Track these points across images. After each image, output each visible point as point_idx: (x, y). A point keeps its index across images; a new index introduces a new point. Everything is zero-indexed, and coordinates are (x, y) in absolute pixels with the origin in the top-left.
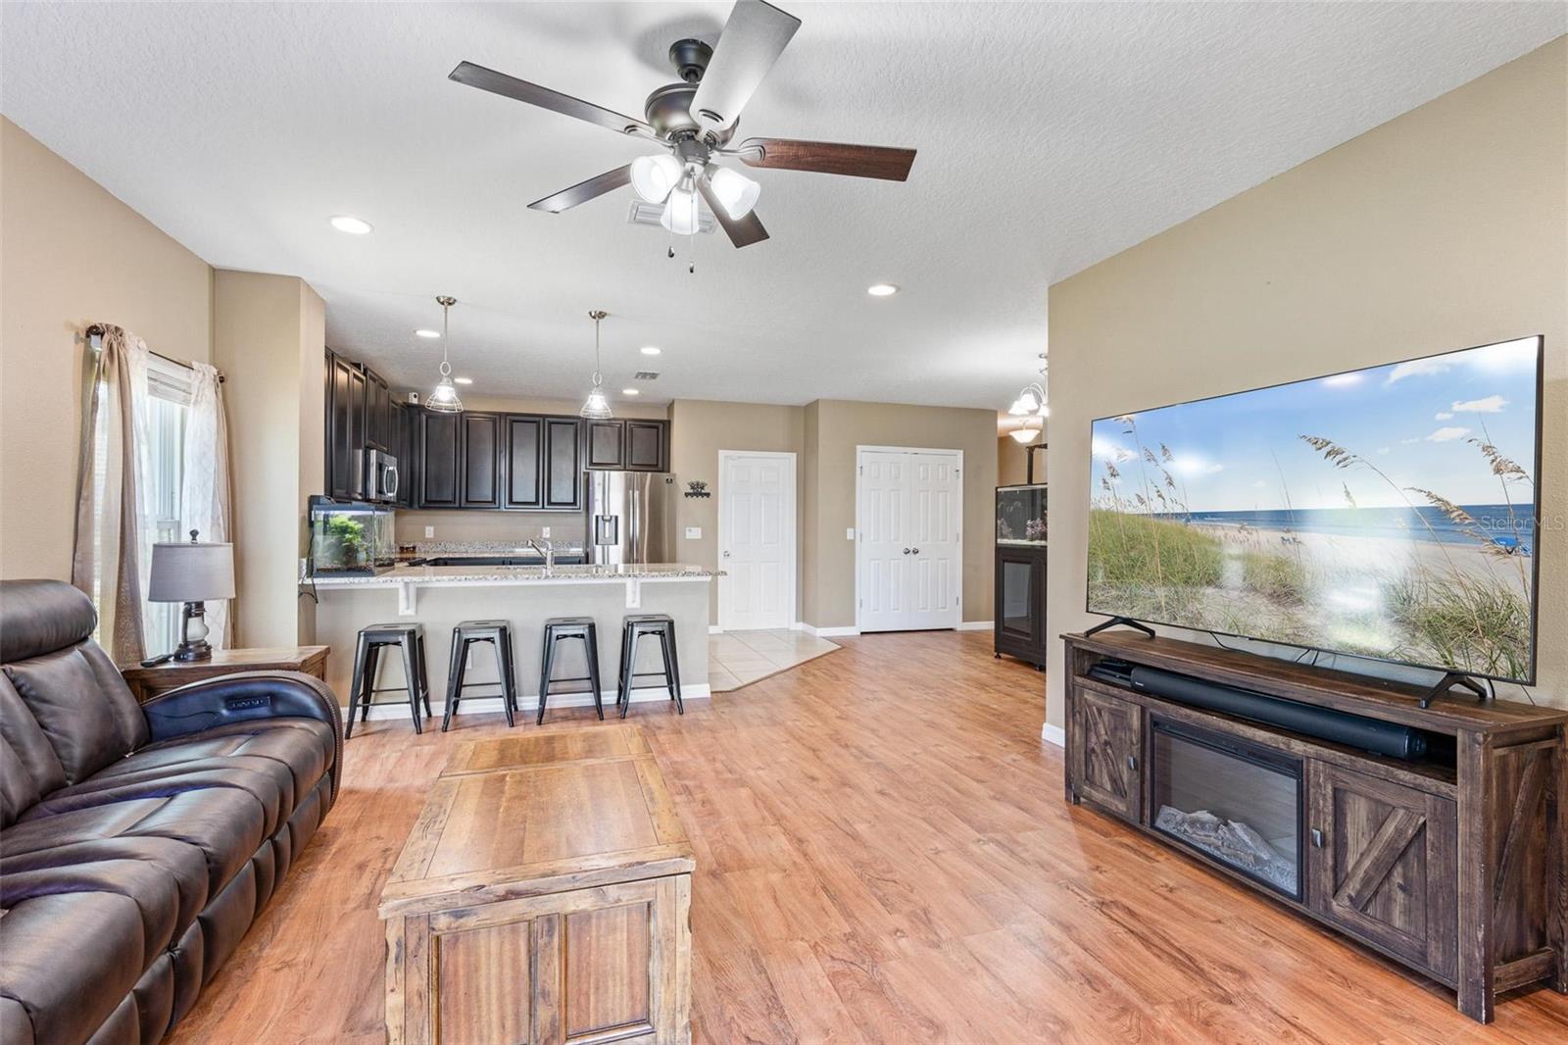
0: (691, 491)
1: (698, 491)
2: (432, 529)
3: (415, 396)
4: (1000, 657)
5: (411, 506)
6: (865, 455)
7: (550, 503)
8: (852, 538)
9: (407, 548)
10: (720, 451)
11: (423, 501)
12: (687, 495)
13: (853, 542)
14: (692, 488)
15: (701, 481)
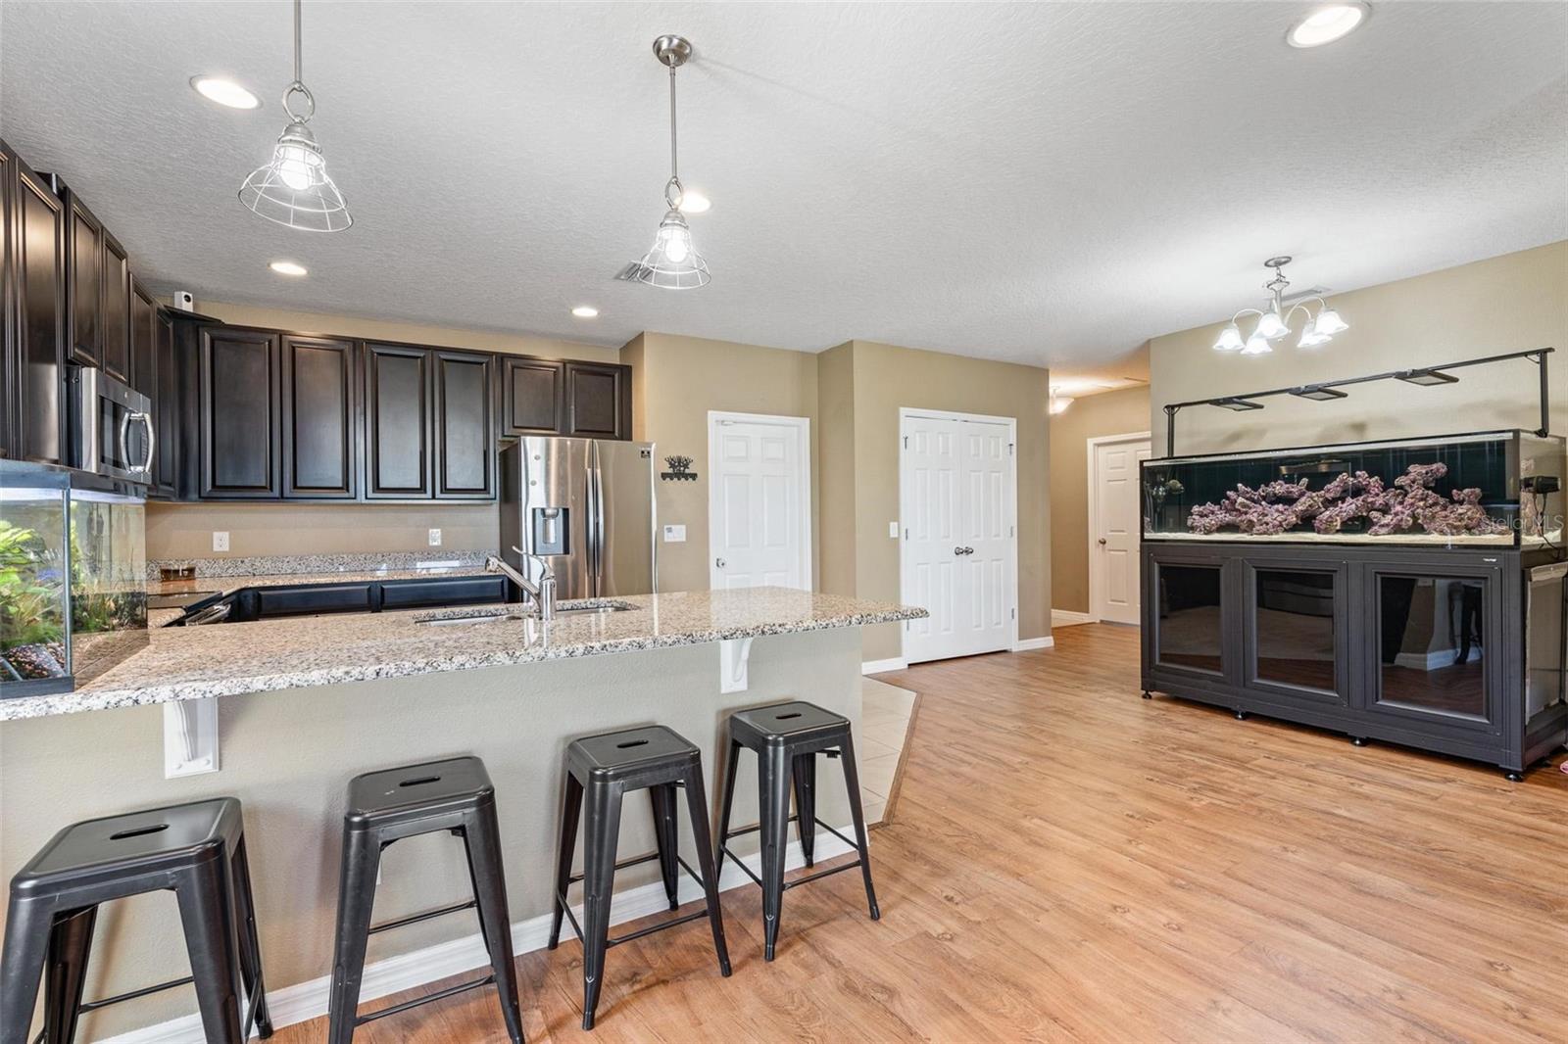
0: (671, 471)
1: (679, 470)
2: (226, 535)
3: (188, 299)
4: (1150, 697)
5: (183, 494)
6: (911, 422)
7: (445, 490)
8: (896, 536)
9: (177, 571)
10: (710, 412)
11: (209, 487)
12: (664, 476)
13: (896, 540)
14: (672, 466)
15: (684, 455)
